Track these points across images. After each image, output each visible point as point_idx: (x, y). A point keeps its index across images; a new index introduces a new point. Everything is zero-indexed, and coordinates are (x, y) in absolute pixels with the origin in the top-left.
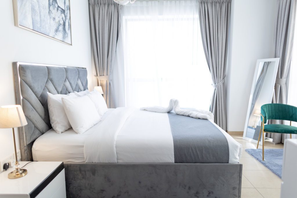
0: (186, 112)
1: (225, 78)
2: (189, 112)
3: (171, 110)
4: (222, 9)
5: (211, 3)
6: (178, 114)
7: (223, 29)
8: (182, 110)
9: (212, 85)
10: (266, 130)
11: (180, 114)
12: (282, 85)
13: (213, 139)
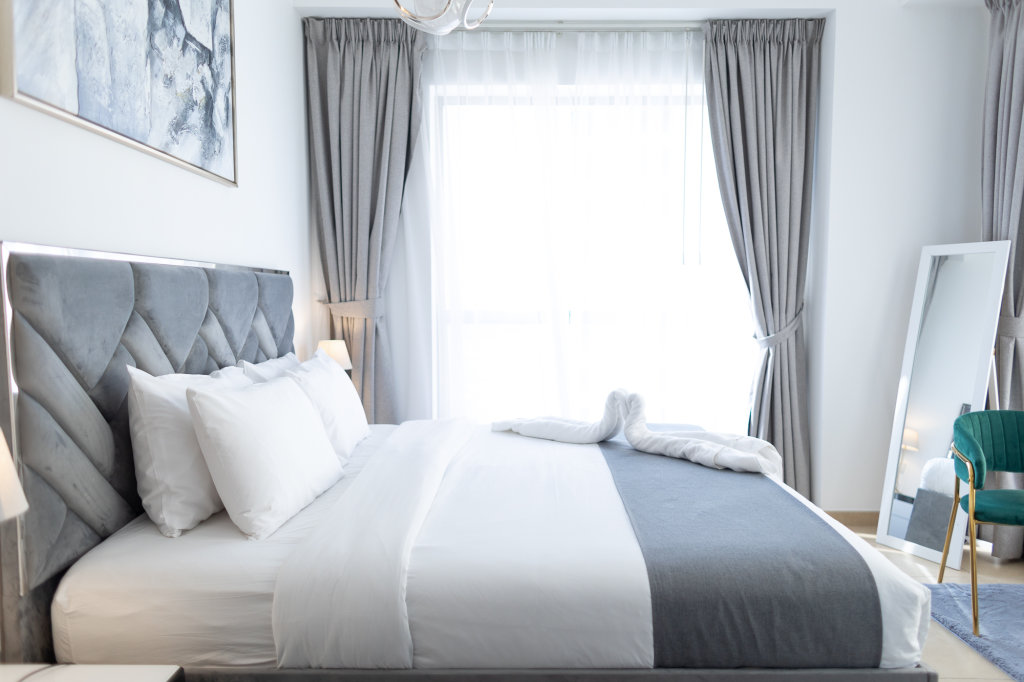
0: (675, 442)
1: (803, 313)
2: (687, 442)
3: (613, 434)
4: (790, 66)
5: (749, 44)
6: (639, 451)
7: (796, 136)
8: (657, 435)
9: (755, 337)
10: (982, 513)
11: (651, 450)
12: (1019, 340)
13: (811, 567)
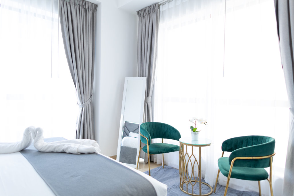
0: (59, 146)
1: (92, 96)
2: (64, 145)
3: (27, 147)
6: (41, 152)
7: (90, 39)
8: (50, 144)
9: (78, 104)
11: (48, 151)
